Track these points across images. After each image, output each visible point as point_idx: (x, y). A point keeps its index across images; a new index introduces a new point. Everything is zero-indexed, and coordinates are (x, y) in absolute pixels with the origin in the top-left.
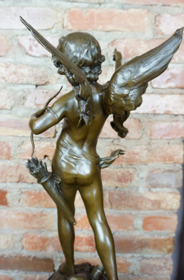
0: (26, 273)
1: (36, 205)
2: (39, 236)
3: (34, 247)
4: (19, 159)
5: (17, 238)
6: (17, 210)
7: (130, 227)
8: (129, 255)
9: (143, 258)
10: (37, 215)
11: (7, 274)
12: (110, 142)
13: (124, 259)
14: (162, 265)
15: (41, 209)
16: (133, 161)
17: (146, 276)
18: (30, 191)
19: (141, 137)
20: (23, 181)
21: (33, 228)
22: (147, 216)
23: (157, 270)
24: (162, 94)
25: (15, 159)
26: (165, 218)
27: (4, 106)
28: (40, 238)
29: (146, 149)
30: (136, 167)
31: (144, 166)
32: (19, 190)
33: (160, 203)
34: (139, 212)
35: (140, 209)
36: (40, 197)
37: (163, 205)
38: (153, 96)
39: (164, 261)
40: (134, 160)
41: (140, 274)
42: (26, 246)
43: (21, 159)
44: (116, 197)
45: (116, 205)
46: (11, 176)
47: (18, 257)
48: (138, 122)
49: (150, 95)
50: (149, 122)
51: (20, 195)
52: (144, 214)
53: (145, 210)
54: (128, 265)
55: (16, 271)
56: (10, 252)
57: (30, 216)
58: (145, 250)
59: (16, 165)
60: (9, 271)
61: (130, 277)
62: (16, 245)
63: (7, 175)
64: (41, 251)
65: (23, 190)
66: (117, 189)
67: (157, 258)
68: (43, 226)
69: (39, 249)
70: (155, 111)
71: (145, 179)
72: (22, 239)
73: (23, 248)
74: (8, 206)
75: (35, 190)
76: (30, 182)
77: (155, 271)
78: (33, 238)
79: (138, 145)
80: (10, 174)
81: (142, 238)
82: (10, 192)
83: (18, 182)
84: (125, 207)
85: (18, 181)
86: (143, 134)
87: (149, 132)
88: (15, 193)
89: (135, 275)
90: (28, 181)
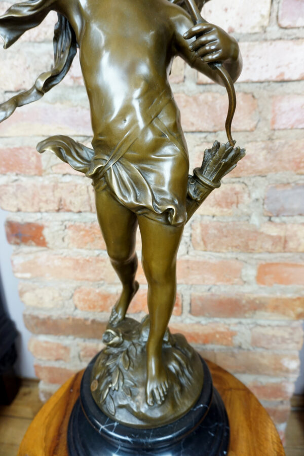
0: (85, 341)
1: (88, 246)
2: (97, 291)
3: (92, 306)
4: (55, 173)
5: (67, 294)
6: (62, 254)
7: (236, 280)
8: (234, 321)
9: (257, 325)
10: (91, 260)
11: (59, 342)
12: (200, 139)
13: (227, 326)
14: (287, 336)
15: (97, 252)
16: (241, 171)
17: (260, 350)
18: (78, 224)
19: (256, 127)
20: (66, 208)
21: (88, 280)
22: (264, 263)
23: (278, 343)
24: (298, 38)
25: (49, 174)
26: (295, 266)
27: (21, 85)
28: (99, 294)
29: (263, 149)
30: (246, 182)
31: (259, 179)
32: (61, 223)
33: (286, 242)
34: (251, 255)
35: (252, 251)
36: (94, 233)
37: (291, 245)
38: (279, 44)
39: (289, 330)
40: (242, 169)
41: (251, 348)
42: (80, 305)
43: (59, 174)
44: (212, 231)
45: (212, 244)
46: (46, 202)
47: (71, 320)
48: (252, 98)
49: (274, 43)
50: (271, 97)
51: (64, 230)
52: (259, 259)
53: (260, 253)
54: (233, 334)
55: (71, 337)
56: (59, 312)
57: (81, 261)
58: (259, 313)
59: (53, 184)
60: (62, 337)
61: (236, 351)
62: (66, 303)
63: (41, 201)
64: (102, 311)
65: (67, 223)
66: (215, 219)
67: (278, 326)
68: (102, 276)
69: (99, 310)
70: (282, 74)
71: (261, 201)
72: (73, 295)
73: (76, 308)
74: (49, 248)
75: (85, 223)
76: (76, 210)
77: (274, 345)
78: (89, 294)
79: (251, 141)
80: (44, 199)
81: (255, 296)
82: (48, 227)
83: (58, 210)
84: (227, 249)
85: (57, 208)
86: (259, 121)
87: (270, 117)
88: (56, 228)
89: (244, 349)
90: (72, 208)
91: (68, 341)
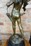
1: (8, 25)
14: (29, 34)
22: (27, 27)
37: (30, 25)
42: (7, 32)
71: (27, 21)
85: (5, 21)
91: (5, 36)
